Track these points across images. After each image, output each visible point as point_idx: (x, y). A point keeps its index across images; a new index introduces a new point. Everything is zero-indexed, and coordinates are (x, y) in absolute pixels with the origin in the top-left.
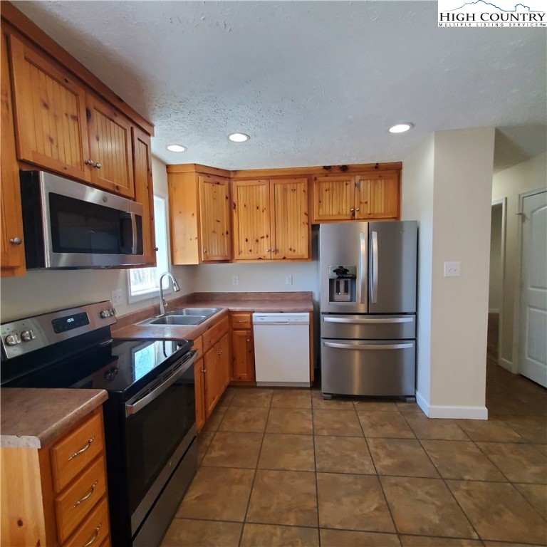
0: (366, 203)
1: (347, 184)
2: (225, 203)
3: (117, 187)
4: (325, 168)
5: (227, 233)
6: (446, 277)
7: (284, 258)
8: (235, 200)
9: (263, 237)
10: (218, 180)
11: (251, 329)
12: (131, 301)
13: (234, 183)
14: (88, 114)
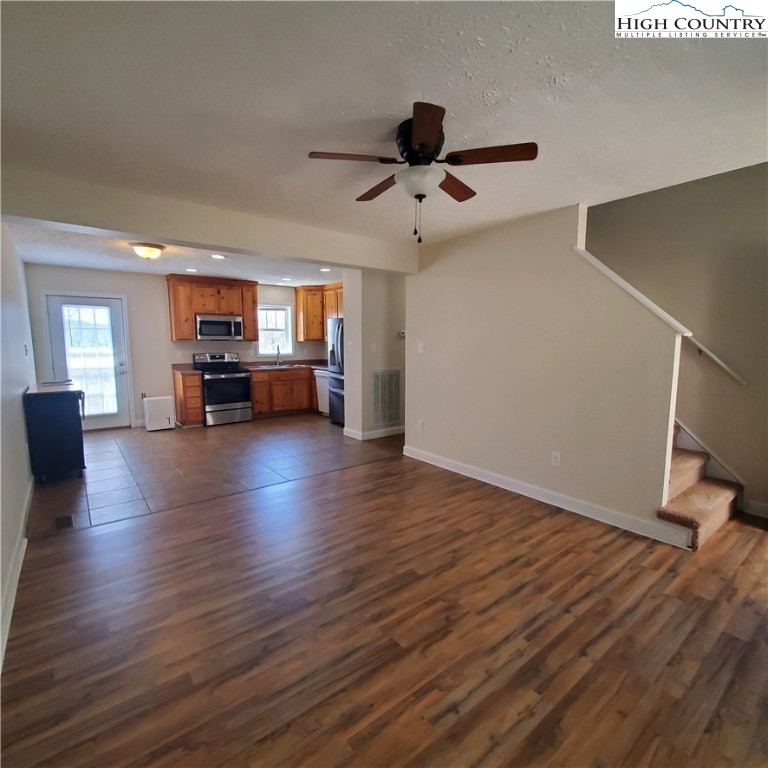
2: (319, 305)
3: (230, 313)
8: (325, 303)
10: (315, 292)
12: (258, 356)
13: (324, 293)
14: (219, 292)
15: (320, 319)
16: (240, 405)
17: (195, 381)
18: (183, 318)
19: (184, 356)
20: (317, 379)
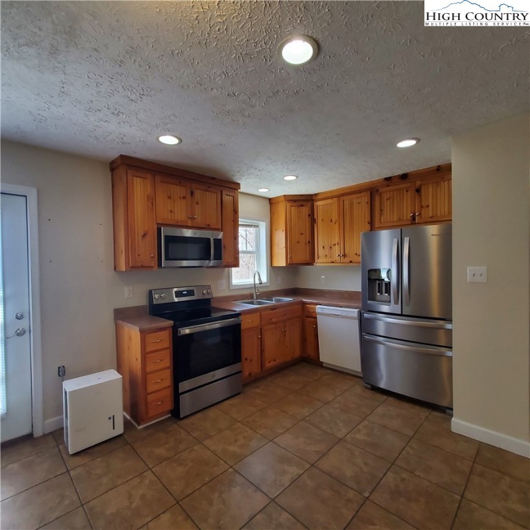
0: (428, 206)
1: (407, 191)
2: (307, 220)
3: (209, 225)
4: (386, 179)
5: (309, 242)
6: (469, 283)
7: (351, 262)
8: (315, 217)
9: (335, 245)
10: (301, 203)
11: (316, 318)
12: (231, 288)
13: (315, 203)
14: (192, 193)
15: (308, 238)
16: (219, 373)
17: (163, 340)
18: (139, 231)
19: (133, 295)
20: (319, 317)
